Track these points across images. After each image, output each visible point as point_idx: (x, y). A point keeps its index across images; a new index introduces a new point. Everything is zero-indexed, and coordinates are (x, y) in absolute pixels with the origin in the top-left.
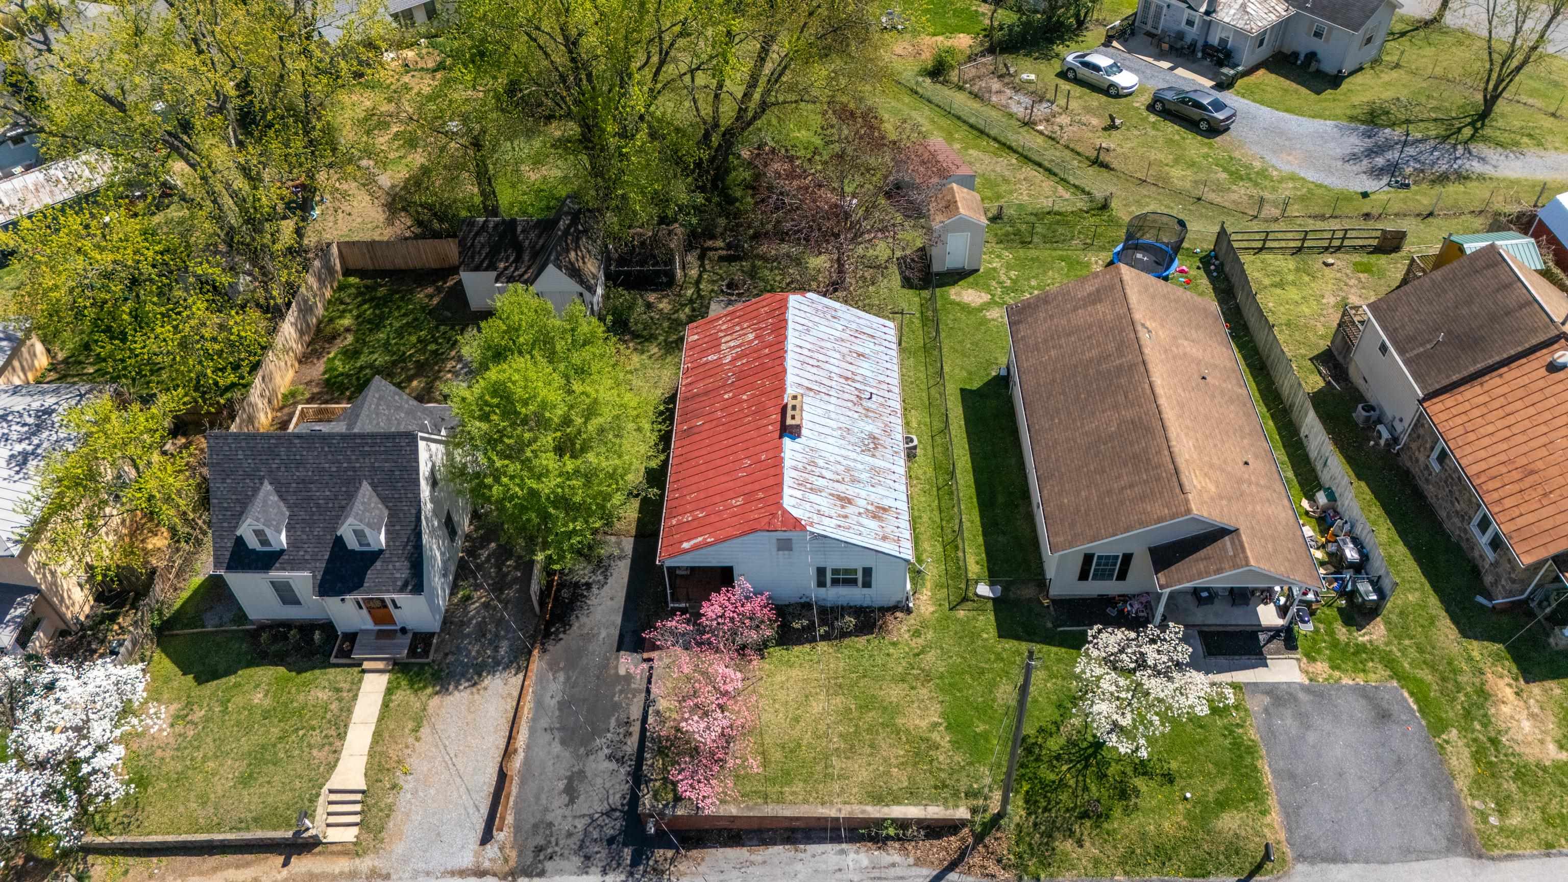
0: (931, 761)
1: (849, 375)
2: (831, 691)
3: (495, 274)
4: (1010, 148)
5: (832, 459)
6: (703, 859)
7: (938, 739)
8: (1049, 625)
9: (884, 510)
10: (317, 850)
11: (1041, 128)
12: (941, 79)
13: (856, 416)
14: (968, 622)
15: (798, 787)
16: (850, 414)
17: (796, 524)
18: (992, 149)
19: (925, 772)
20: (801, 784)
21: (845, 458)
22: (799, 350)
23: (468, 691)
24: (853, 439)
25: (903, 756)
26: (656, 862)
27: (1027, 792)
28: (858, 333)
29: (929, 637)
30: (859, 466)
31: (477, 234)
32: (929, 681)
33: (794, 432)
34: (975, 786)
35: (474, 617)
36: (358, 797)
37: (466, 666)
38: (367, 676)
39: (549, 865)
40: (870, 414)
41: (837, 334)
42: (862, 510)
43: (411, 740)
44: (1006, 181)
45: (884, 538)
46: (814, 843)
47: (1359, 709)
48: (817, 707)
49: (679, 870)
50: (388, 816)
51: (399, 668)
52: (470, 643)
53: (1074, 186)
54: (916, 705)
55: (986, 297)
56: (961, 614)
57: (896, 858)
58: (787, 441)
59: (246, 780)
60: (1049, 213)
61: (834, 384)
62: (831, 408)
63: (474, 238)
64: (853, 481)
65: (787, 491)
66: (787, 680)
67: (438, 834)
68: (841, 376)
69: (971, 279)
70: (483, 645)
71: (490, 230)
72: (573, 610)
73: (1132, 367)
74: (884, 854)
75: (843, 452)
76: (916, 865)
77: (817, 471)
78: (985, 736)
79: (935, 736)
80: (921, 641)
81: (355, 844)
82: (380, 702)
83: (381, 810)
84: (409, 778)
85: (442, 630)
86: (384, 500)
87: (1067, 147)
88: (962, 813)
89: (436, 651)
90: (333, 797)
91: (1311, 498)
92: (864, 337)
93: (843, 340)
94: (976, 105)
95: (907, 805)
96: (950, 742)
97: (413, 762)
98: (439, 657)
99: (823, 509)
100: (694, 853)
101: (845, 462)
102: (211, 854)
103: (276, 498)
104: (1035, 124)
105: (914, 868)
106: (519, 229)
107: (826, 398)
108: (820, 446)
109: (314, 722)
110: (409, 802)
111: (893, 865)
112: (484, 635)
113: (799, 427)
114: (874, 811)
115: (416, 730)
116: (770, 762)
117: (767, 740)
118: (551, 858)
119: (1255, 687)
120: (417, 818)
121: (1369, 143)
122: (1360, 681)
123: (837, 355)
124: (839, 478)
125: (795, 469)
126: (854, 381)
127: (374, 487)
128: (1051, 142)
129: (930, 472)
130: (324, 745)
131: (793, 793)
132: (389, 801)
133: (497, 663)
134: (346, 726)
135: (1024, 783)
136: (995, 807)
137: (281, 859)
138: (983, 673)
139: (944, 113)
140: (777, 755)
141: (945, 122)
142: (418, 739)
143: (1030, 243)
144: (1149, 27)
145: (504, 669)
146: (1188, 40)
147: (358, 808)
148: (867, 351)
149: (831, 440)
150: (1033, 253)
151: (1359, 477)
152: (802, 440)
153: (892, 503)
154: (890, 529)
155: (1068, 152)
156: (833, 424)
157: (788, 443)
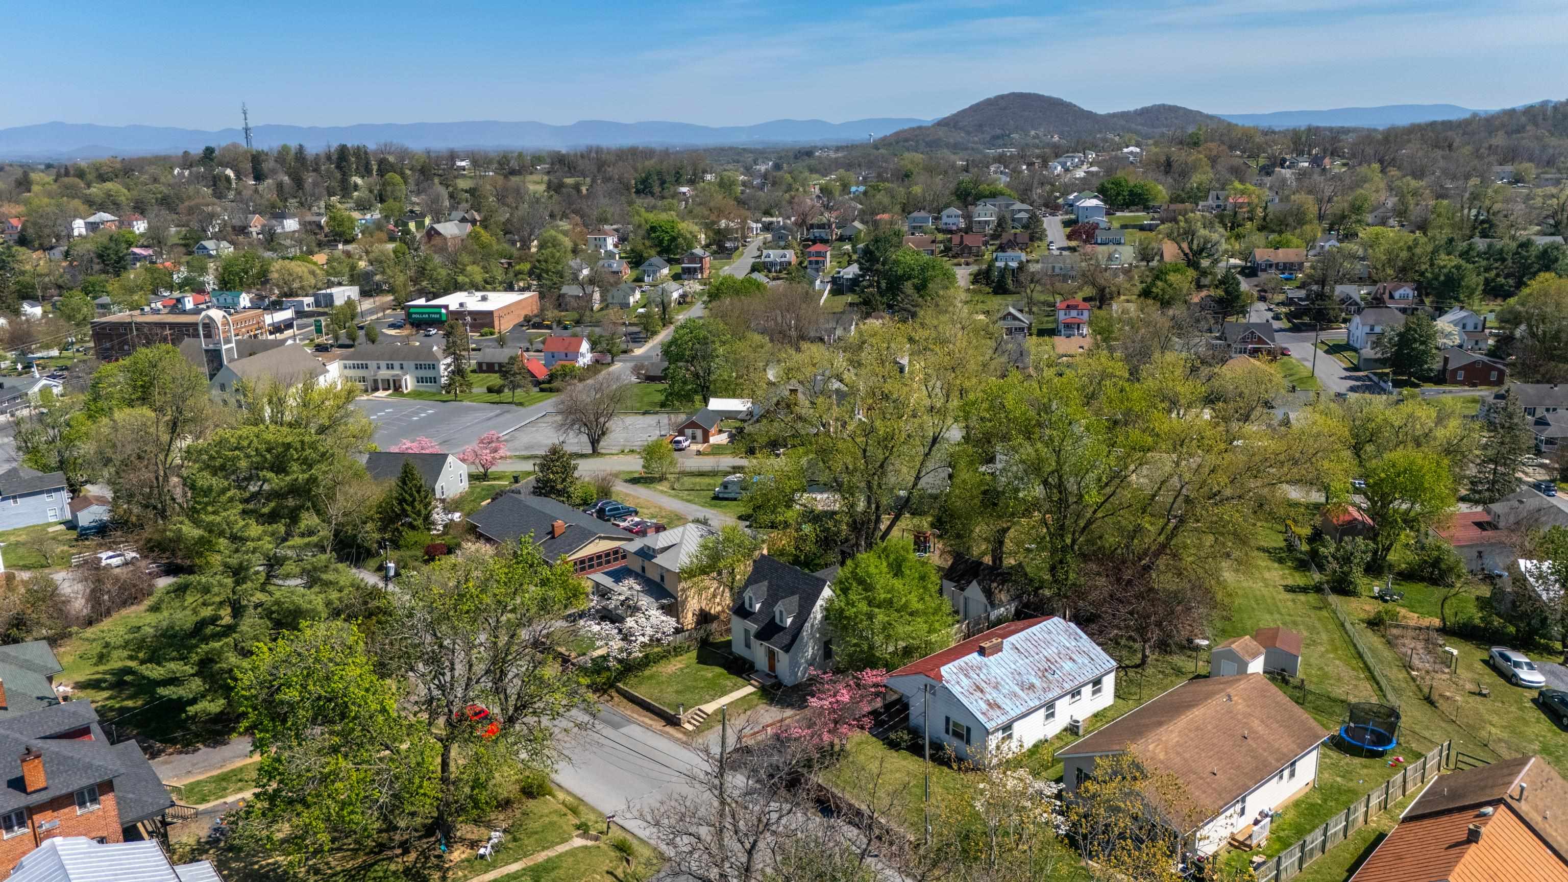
1: (1053, 660)
3: (956, 584)
9: (999, 707)
10: (676, 726)
11: (1415, 673)
17: (939, 677)
22: (1032, 635)
23: (777, 709)
30: (1007, 687)
31: (962, 563)
33: (985, 654)
36: (705, 717)
37: (786, 702)
38: (747, 685)
40: (1045, 679)
41: (1068, 645)
42: (985, 699)
43: (743, 710)
45: (983, 713)
50: (708, 729)
51: (764, 687)
59: (679, 692)
63: (959, 565)
64: (994, 688)
65: (950, 665)
66: (897, 762)
70: (800, 699)
71: (968, 564)
77: (978, 671)
81: (691, 731)
82: (743, 696)
83: (708, 725)
85: (791, 687)
86: (800, 606)
89: (782, 692)
90: (698, 712)
92: (1086, 656)
93: (1068, 649)
98: (780, 694)
99: (962, 683)
104: (1413, 669)
106: (982, 568)
109: (717, 689)
113: (990, 655)
115: (746, 710)
123: (1056, 651)
124: (988, 682)
127: (800, 595)
130: (712, 696)
131: (851, 792)
132: (713, 724)
134: (726, 695)
137: (664, 723)
139: (1348, 640)
141: (1340, 644)
142: (744, 713)
147: (701, 720)
148: (1079, 661)
149: (1003, 670)
152: (986, 659)
153: (1007, 709)
154: (991, 713)
155: (1414, 688)
156: (1013, 666)
157: (975, 655)
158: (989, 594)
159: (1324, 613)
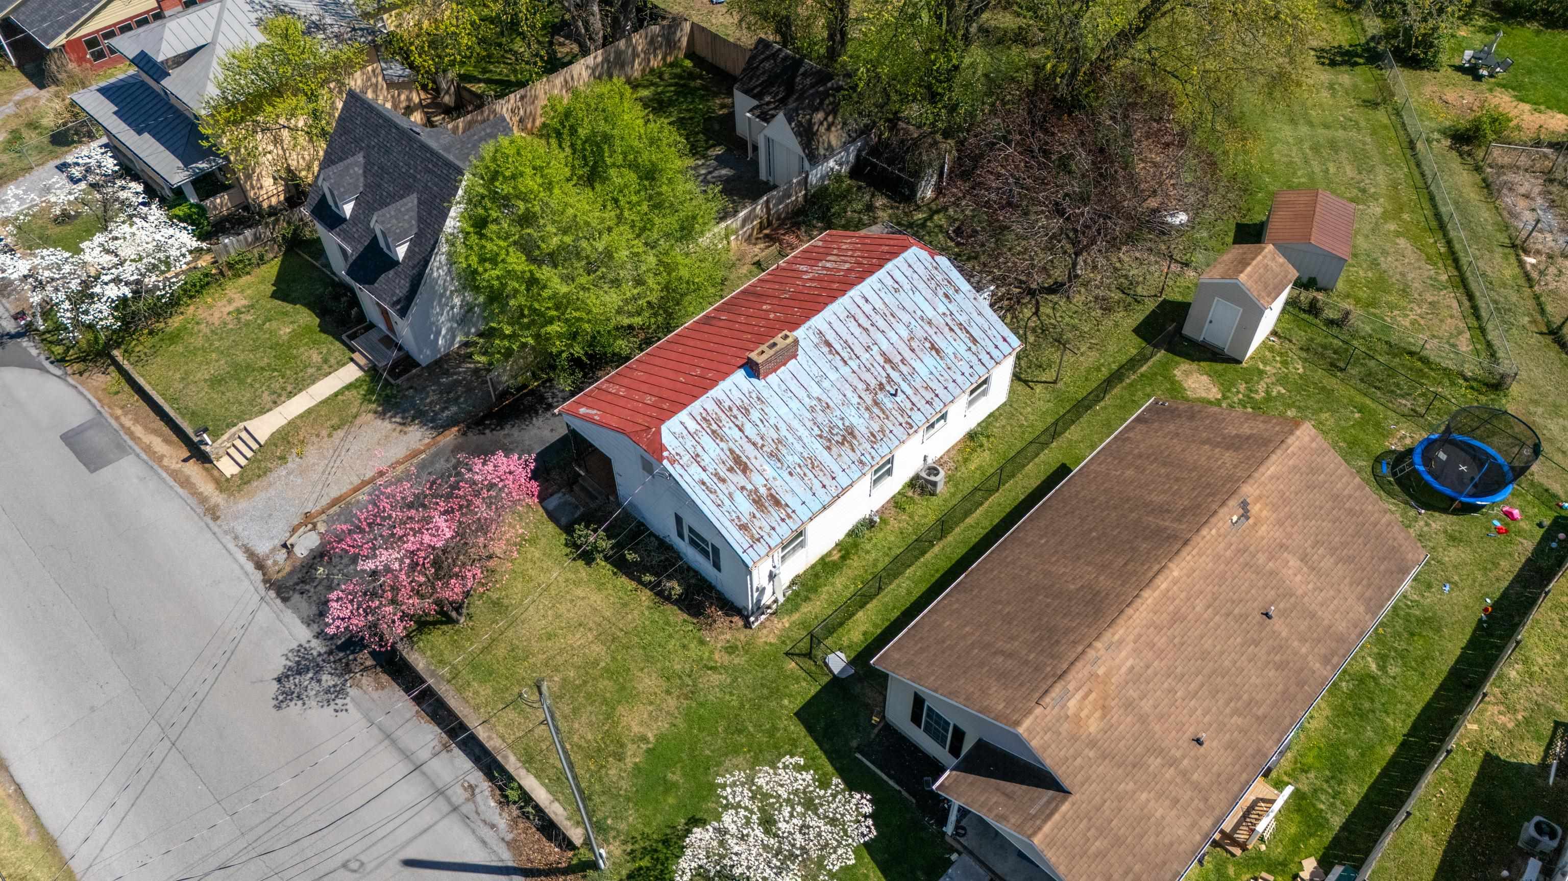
0: (602, 767)
1: (897, 359)
2: (603, 637)
3: (756, 103)
4: (1456, 261)
5: (772, 421)
6: (383, 688)
7: (629, 753)
8: (854, 743)
9: (777, 503)
10: (207, 465)
11: (1530, 260)
12: (1466, 148)
13: (855, 400)
14: (786, 677)
15: (486, 691)
16: (849, 394)
17: (656, 450)
18: (1432, 251)
19: (589, 769)
20: (489, 691)
21: (790, 428)
22: (861, 302)
23: (394, 426)
24: (821, 418)
25: (588, 742)
26: (355, 659)
27: (641, 868)
28: (959, 328)
29: (736, 661)
30: (798, 447)
31: (767, 59)
32: (687, 698)
33: (759, 371)
34: (609, 822)
35: (459, 373)
36: (255, 446)
37: (413, 406)
38: (352, 364)
39: (296, 597)
40: (876, 410)
41: (930, 313)
42: (749, 487)
43: (324, 433)
44: (1405, 292)
45: (743, 527)
46: (464, 751)
48: (577, 639)
49: (360, 681)
50: (259, 476)
51: (373, 372)
52: (434, 391)
53: (1489, 344)
54: (651, 708)
55: (1214, 394)
56: (791, 665)
57: (502, 823)
58: (739, 373)
59: (216, 382)
60: (1411, 354)
61: (865, 356)
62: (833, 375)
63: (762, 61)
64: (771, 455)
65: (683, 415)
66: (583, 598)
67: (270, 515)
68: (883, 354)
69: (1219, 367)
70: (440, 399)
71: (779, 60)
72: (517, 418)
73: (1171, 538)
74: (498, 811)
75: (795, 424)
76: (508, 844)
77: (741, 419)
78: (669, 787)
79: (631, 748)
80: (726, 659)
81: (227, 480)
82: (336, 390)
83: (259, 468)
84: (297, 459)
85: (428, 366)
86: (420, 219)
87: (1537, 297)
88: (576, 835)
89: (408, 380)
90: (244, 435)
92: (963, 335)
93: (930, 323)
94: (1473, 195)
95: (543, 784)
96: (636, 764)
97: (311, 452)
98: (405, 386)
99: (705, 456)
100: (384, 678)
101: (784, 432)
102: (162, 419)
103: (361, 172)
104: (1527, 252)
105: (503, 846)
106: (802, 70)
107: (840, 364)
108: (775, 401)
109: (288, 372)
110: (279, 477)
111: (493, 826)
112: (448, 393)
113: (770, 371)
114: (512, 764)
115: (335, 428)
116: (490, 653)
117: (510, 633)
118: (302, 593)
120: (272, 492)
123: (905, 334)
124: (760, 442)
125: (719, 403)
126: (895, 368)
127: (420, 203)
128: (1522, 281)
130: (275, 392)
131: (476, 693)
132: (269, 465)
133: (433, 420)
134: (301, 390)
135: (647, 858)
137: (187, 454)
138: (740, 732)
139: (1420, 184)
140: (501, 651)
141: (1407, 194)
142: (330, 436)
143: (1342, 370)
145: (432, 428)
147: (249, 454)
148: (949, 351)
149: (794, 404)
150: (1331, 382)
152: (759, 384)
153: (793, 503)
154: (761, 523)
155: (1531, 304)
156: (816, 391)
157: (739, 376)
158: (807, 135)
159: (1382, 116)
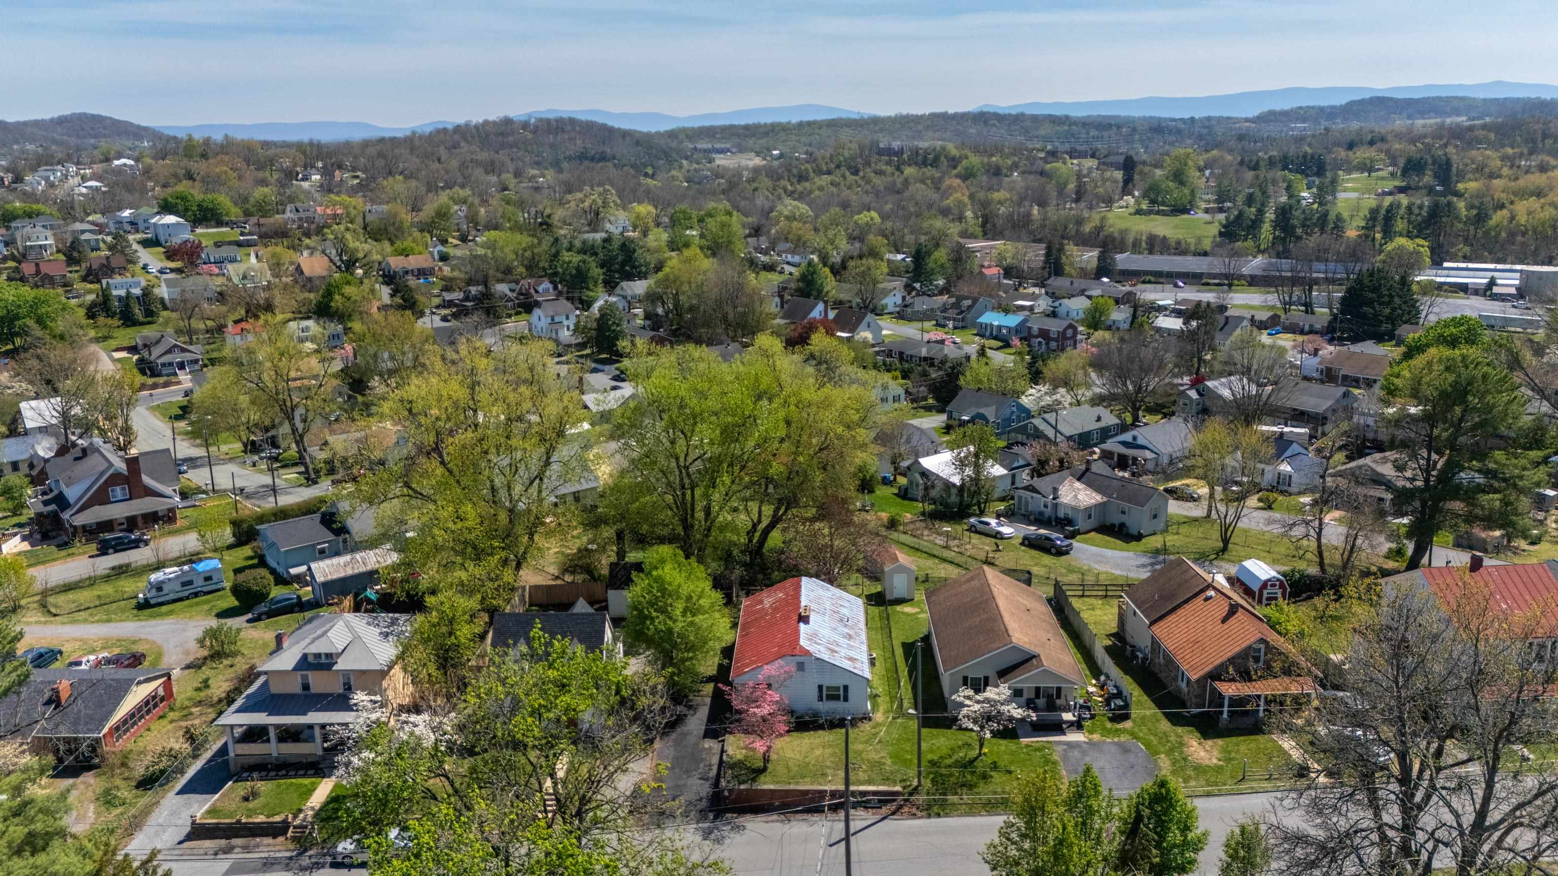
0: (881, 769)
1: (836, 611)
4: (936, 556)
5: (826, 636)
7: (885, 761)
11: (954, 549)
12: (893, 529)
13: (839, 625)
14: (903, 723)
15: (808, 779)
16: (837, 624)
17: (807, 653)
18: (924, 557)
19: (879, 775)
21: (834, 637)
22: (808, 596)
24: (838, 632)
25: (865, 768)
27: (933, 778)
28: (841, 598)
30: (841, 642)
32: (881, 743)
33: (804, 619)
34: (904, 779)
40: (848, 627)
44: (930, 568)
47: (1113, 749)
48: (818, 752)
54: (873, 751)
55: (917, 610)
56: (899, 720)
58: (802, 625)
61: (827, 612)
62: (826, 621)
65: (802, 640)
66: (801, 743)
68: (831, 610)
69: (909, 603)
73: (987, 600)
75: (833, 635)
76: (872, 815)
78: (911, 760)
87: (969, 556)
88: (898, 788)
91: (1098, 679)
94: (915, 540)
95: (868, 786)
96: (891, 762)
101: (834, 639)
104: (951, 548)
107: (823, 615)
108: (821, 632)
113: (808, 617)
116: (792, 771)
119: (1059, 743)
121: (1153, 560)
122: (1116, 740)
125: (806, 637)
126: (839, 614)
128: (960, 555)
129: (884, 672)
131: (805, 782)
135: (931, 775)
136: (915, 783)
138: (910, 740)
140: (796, 768)
144: (1023, 512)
146: (1046, 516)
151: (1126, 674)
152: (811, 626)
153: (859, 658)
154: (857, 665)
156: (827, 625)
